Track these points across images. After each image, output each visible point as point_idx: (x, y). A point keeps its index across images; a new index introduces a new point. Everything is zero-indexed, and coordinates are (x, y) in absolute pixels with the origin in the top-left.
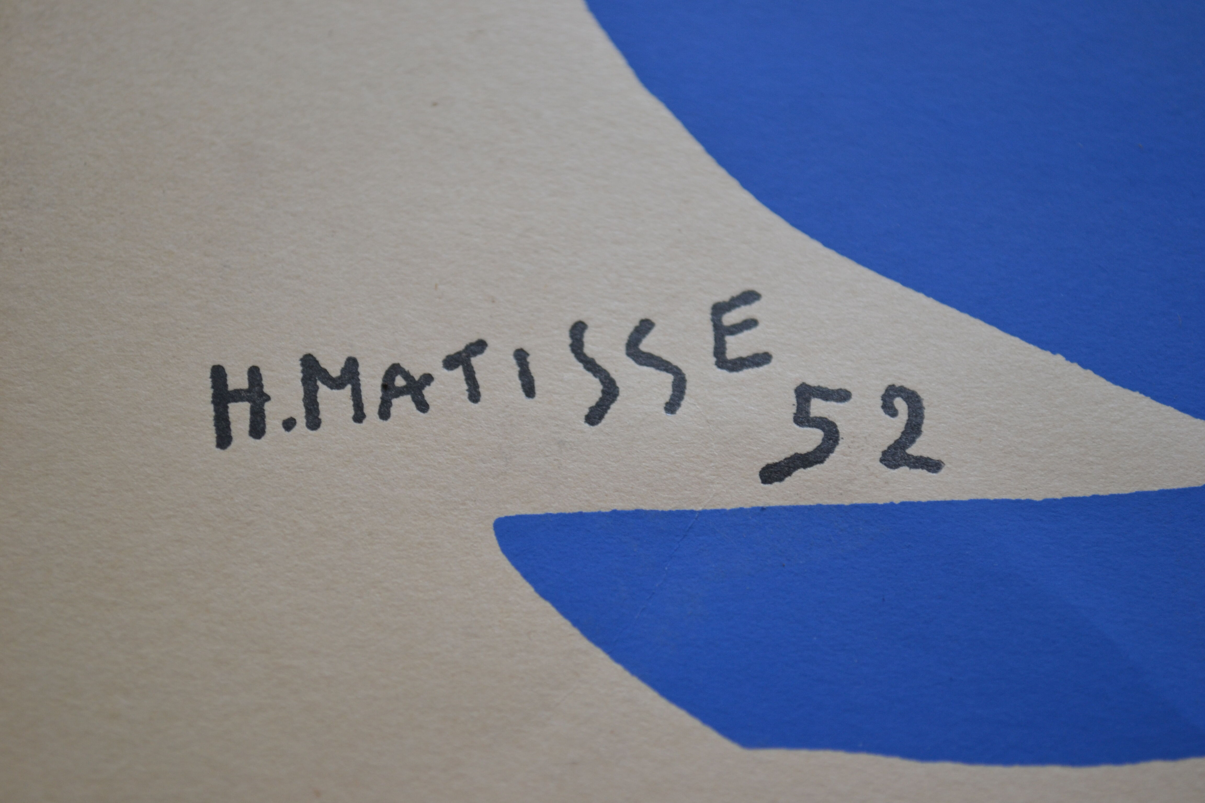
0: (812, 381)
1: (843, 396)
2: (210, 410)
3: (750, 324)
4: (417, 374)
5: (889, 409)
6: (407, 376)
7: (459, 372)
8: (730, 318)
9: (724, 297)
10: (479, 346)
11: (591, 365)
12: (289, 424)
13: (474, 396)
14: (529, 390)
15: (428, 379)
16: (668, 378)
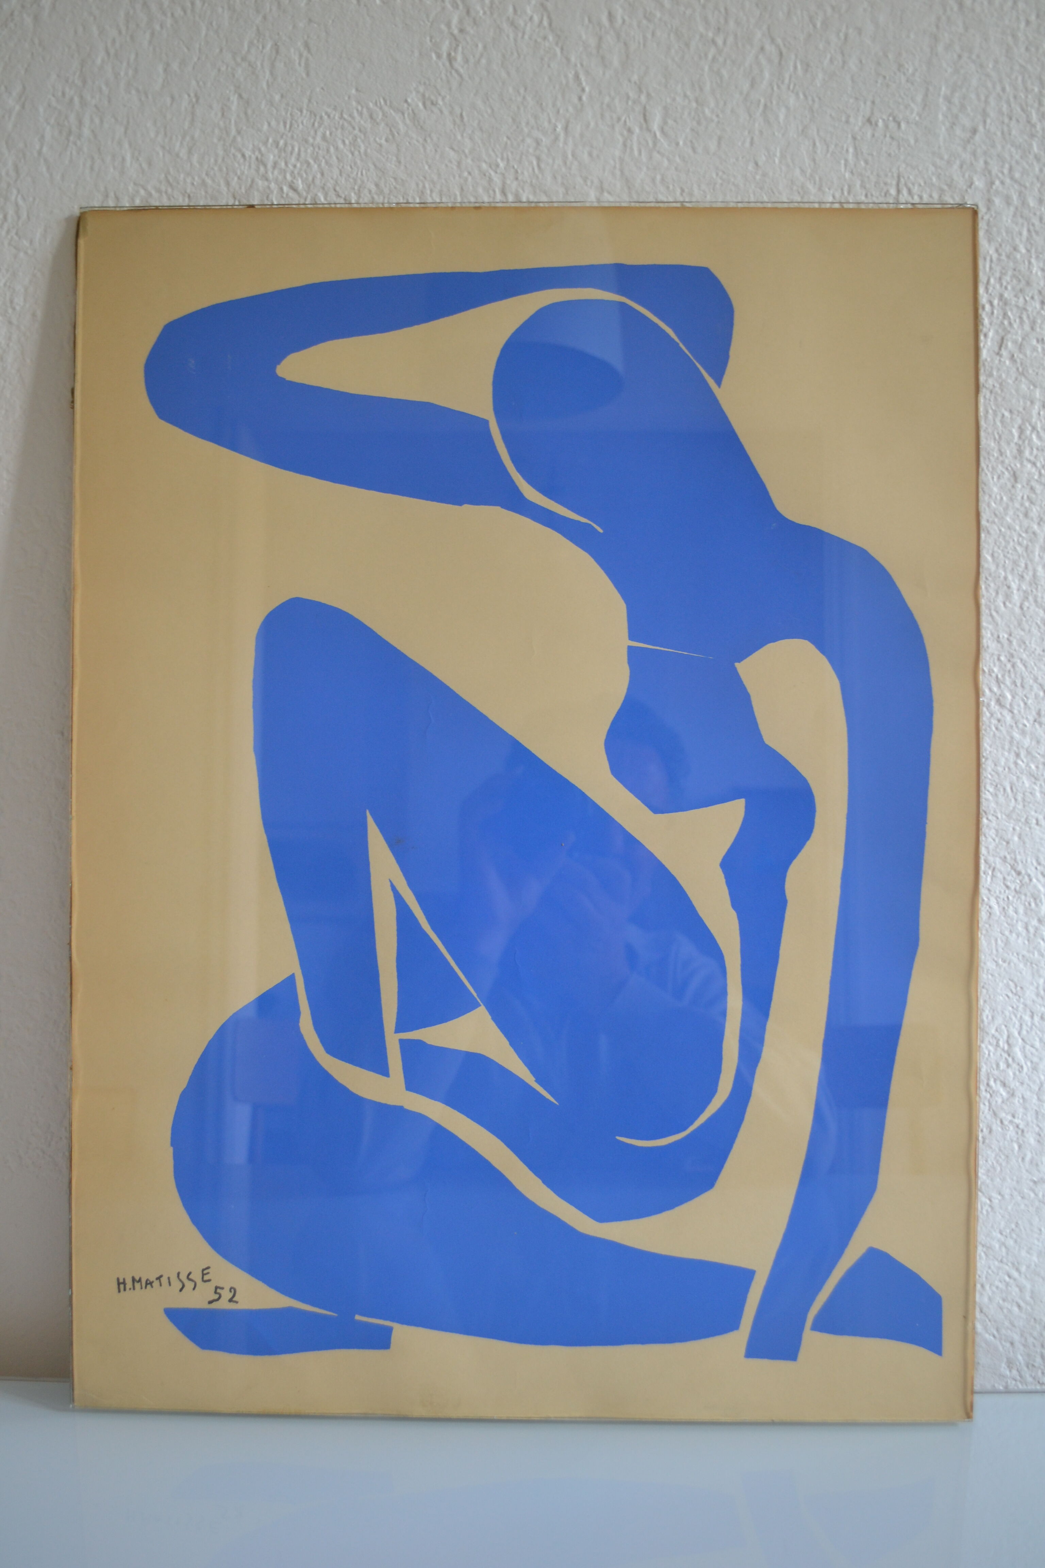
0: (218, 1285)
1: (222, 1288)
2: (116, 1286)
3: (208, 1273)
4: (151, 1281)
5: (231, 1291)
6: (150, 1281)
7: (158, 1280)
8: (205, 1272)
9: (204, 1267)
10: (161, 1276)
11: (181, 1280)
12: (130, 1289)
13: (161, 1285)
14: (170, 1284)
15: (153, 1282)
16: (194, 1283)
